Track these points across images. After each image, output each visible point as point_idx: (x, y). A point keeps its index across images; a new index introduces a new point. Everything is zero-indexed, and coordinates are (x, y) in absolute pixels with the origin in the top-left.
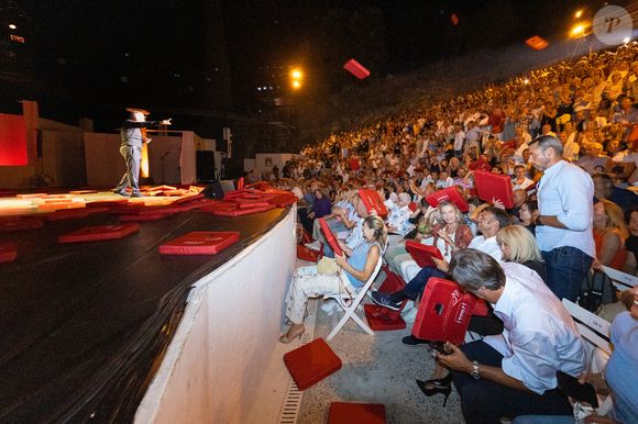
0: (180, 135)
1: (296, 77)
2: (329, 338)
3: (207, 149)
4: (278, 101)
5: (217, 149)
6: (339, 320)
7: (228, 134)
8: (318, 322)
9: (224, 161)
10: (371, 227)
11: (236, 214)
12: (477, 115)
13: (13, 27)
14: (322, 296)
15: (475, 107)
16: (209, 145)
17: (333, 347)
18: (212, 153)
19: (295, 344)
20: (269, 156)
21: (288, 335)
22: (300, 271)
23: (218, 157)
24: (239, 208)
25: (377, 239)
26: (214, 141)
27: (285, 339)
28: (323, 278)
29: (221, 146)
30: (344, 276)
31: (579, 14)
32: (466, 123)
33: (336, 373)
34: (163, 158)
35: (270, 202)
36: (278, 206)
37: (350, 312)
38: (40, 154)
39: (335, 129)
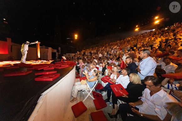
0: (48, 48)
1: (76, 36)
2: (84, 101)
3: (55, 52)
4: (72, 42)
5: (57, 52)
6: (86, 96)
7: (60, 48)
8: (81, 96)
9: (58, 55)
10: (95, 73)
11: (60, 68)
12: (116, 47)
13: (4, 19)
14: (82, 90)
15: (115, 45)
16: (55, 51)
17: (85, 104)
18: (56, 53)
19: (75, 103)
20: (69, 54)
21: (73, 100)
22: (76, 84)
23: (57, 54)
24: (61, 67)
25: (96, 76)
26: (56, 50)
27: (72, 102)
28: (82, 85)
29: (58, 51)
30: (88, 85)
31: (137, 26)
32: (114, 48)
33: (85, 112)
34: (44, 54)
35: (69, 65)
36: (71, 66)
37: (89, 94)
38: (11, 51)
39: (84, 48)
